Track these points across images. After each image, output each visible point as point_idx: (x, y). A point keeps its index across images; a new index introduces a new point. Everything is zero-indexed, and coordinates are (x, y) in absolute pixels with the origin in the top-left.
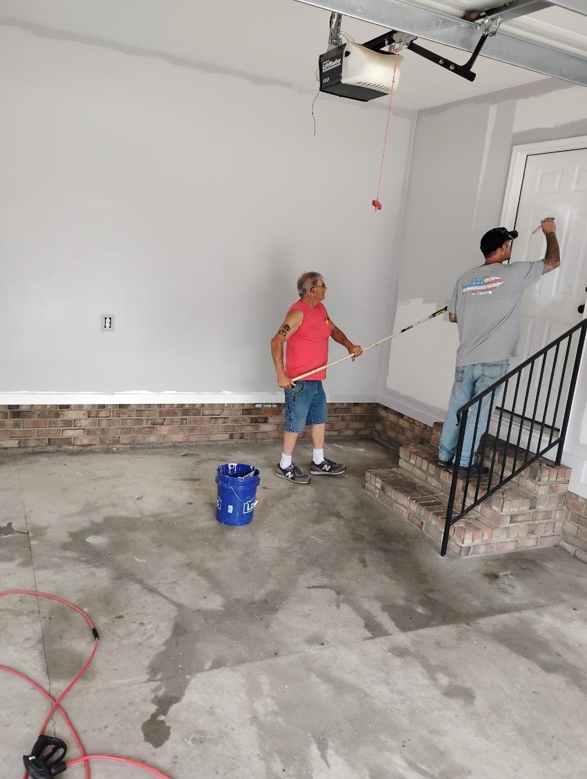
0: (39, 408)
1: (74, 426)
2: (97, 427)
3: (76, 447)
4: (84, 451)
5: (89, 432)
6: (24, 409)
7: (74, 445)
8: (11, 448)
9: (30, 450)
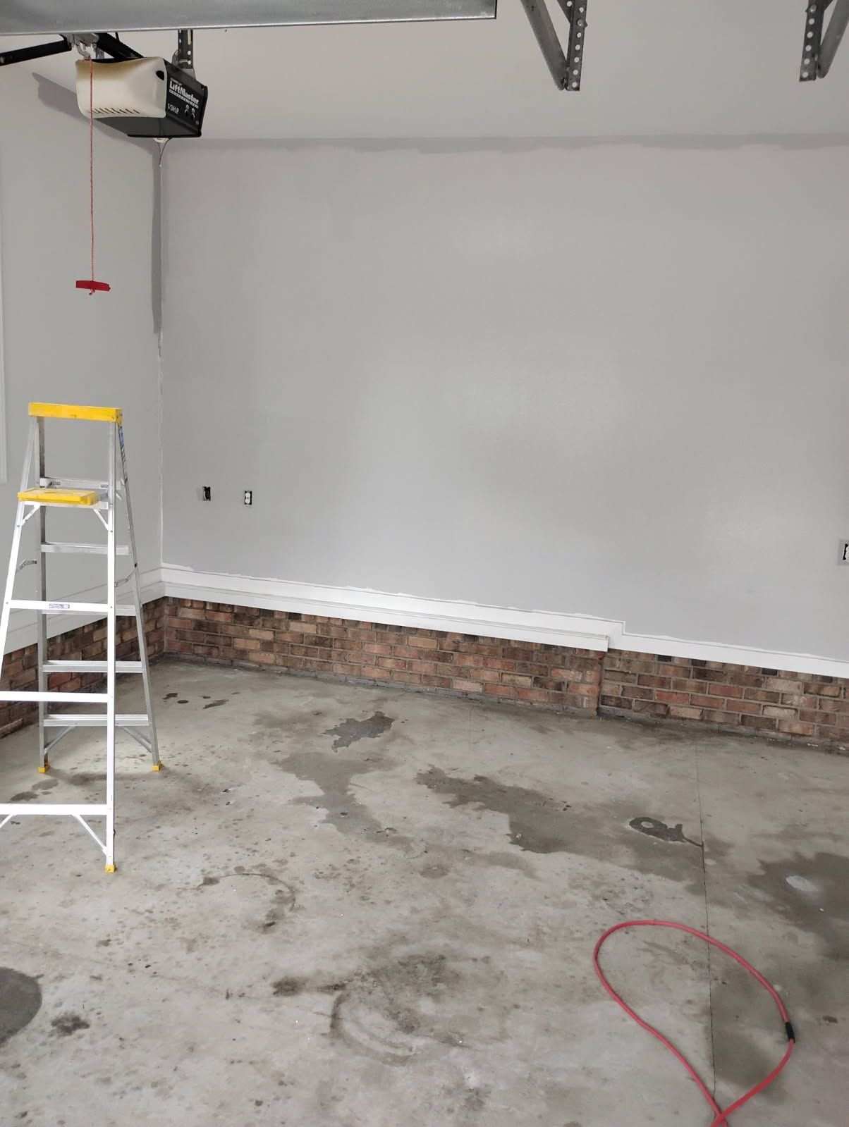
0: (733, 669)
1: (782, 703)
2: (817, 710)
3: (781, 735)
4: (793, 742)
5: (803, 716)
6: (713, 667)
7: (778, 730)
8: (690, 719)
9: (716, 727)
